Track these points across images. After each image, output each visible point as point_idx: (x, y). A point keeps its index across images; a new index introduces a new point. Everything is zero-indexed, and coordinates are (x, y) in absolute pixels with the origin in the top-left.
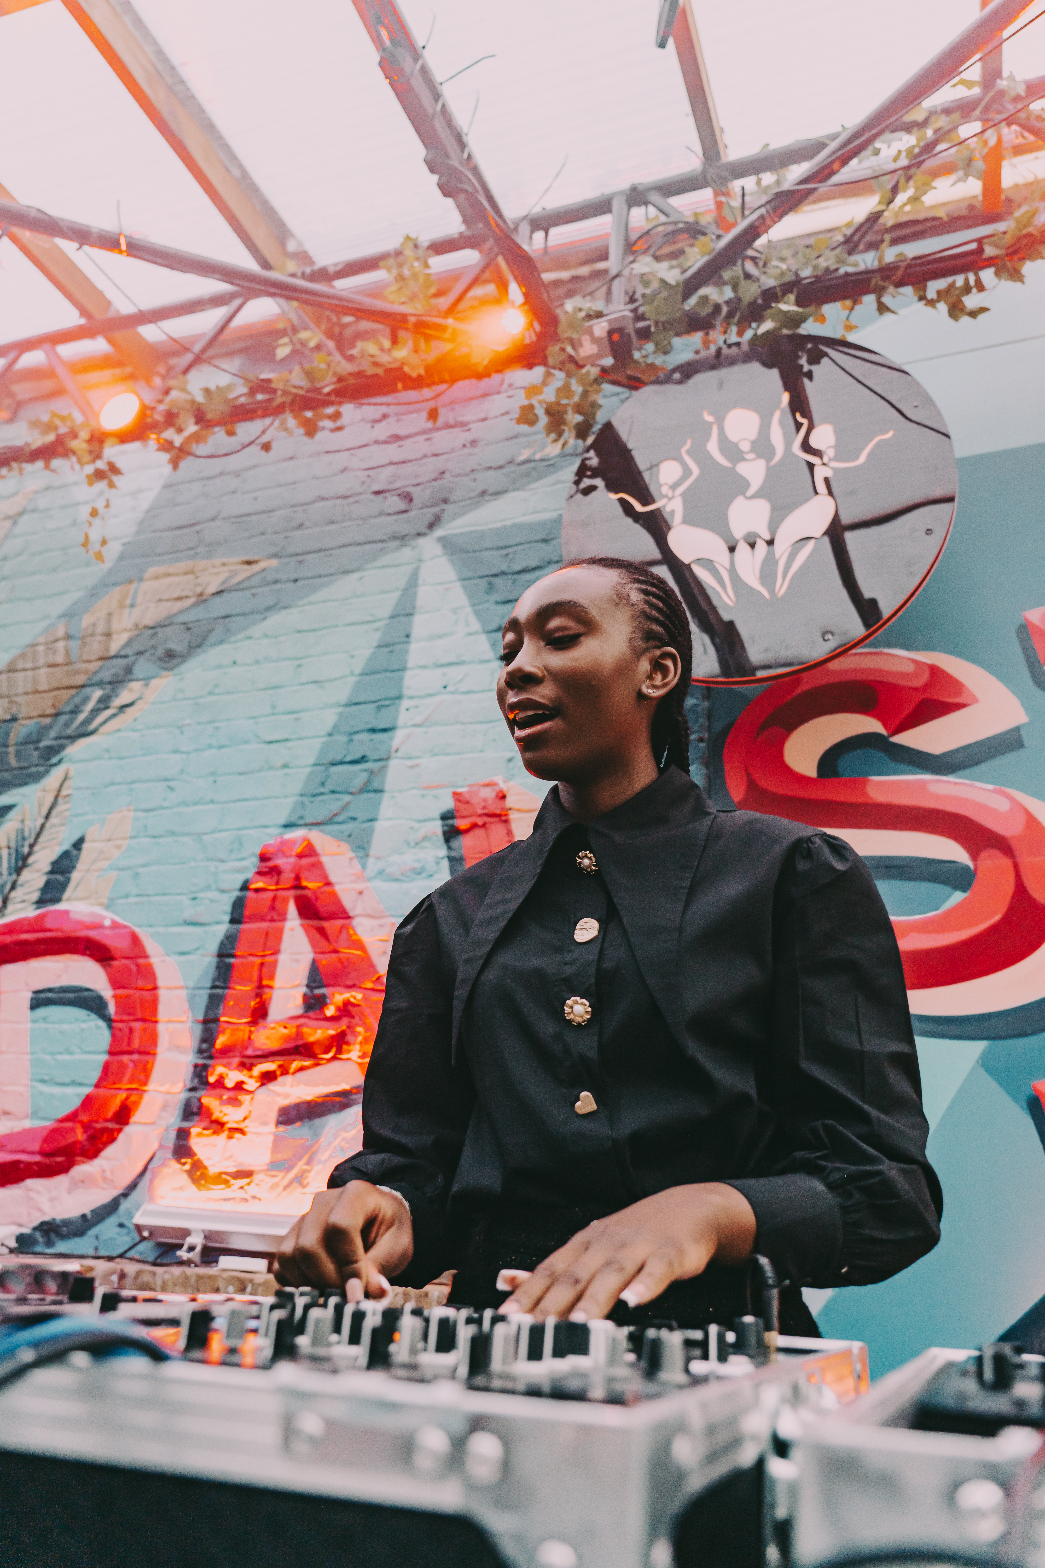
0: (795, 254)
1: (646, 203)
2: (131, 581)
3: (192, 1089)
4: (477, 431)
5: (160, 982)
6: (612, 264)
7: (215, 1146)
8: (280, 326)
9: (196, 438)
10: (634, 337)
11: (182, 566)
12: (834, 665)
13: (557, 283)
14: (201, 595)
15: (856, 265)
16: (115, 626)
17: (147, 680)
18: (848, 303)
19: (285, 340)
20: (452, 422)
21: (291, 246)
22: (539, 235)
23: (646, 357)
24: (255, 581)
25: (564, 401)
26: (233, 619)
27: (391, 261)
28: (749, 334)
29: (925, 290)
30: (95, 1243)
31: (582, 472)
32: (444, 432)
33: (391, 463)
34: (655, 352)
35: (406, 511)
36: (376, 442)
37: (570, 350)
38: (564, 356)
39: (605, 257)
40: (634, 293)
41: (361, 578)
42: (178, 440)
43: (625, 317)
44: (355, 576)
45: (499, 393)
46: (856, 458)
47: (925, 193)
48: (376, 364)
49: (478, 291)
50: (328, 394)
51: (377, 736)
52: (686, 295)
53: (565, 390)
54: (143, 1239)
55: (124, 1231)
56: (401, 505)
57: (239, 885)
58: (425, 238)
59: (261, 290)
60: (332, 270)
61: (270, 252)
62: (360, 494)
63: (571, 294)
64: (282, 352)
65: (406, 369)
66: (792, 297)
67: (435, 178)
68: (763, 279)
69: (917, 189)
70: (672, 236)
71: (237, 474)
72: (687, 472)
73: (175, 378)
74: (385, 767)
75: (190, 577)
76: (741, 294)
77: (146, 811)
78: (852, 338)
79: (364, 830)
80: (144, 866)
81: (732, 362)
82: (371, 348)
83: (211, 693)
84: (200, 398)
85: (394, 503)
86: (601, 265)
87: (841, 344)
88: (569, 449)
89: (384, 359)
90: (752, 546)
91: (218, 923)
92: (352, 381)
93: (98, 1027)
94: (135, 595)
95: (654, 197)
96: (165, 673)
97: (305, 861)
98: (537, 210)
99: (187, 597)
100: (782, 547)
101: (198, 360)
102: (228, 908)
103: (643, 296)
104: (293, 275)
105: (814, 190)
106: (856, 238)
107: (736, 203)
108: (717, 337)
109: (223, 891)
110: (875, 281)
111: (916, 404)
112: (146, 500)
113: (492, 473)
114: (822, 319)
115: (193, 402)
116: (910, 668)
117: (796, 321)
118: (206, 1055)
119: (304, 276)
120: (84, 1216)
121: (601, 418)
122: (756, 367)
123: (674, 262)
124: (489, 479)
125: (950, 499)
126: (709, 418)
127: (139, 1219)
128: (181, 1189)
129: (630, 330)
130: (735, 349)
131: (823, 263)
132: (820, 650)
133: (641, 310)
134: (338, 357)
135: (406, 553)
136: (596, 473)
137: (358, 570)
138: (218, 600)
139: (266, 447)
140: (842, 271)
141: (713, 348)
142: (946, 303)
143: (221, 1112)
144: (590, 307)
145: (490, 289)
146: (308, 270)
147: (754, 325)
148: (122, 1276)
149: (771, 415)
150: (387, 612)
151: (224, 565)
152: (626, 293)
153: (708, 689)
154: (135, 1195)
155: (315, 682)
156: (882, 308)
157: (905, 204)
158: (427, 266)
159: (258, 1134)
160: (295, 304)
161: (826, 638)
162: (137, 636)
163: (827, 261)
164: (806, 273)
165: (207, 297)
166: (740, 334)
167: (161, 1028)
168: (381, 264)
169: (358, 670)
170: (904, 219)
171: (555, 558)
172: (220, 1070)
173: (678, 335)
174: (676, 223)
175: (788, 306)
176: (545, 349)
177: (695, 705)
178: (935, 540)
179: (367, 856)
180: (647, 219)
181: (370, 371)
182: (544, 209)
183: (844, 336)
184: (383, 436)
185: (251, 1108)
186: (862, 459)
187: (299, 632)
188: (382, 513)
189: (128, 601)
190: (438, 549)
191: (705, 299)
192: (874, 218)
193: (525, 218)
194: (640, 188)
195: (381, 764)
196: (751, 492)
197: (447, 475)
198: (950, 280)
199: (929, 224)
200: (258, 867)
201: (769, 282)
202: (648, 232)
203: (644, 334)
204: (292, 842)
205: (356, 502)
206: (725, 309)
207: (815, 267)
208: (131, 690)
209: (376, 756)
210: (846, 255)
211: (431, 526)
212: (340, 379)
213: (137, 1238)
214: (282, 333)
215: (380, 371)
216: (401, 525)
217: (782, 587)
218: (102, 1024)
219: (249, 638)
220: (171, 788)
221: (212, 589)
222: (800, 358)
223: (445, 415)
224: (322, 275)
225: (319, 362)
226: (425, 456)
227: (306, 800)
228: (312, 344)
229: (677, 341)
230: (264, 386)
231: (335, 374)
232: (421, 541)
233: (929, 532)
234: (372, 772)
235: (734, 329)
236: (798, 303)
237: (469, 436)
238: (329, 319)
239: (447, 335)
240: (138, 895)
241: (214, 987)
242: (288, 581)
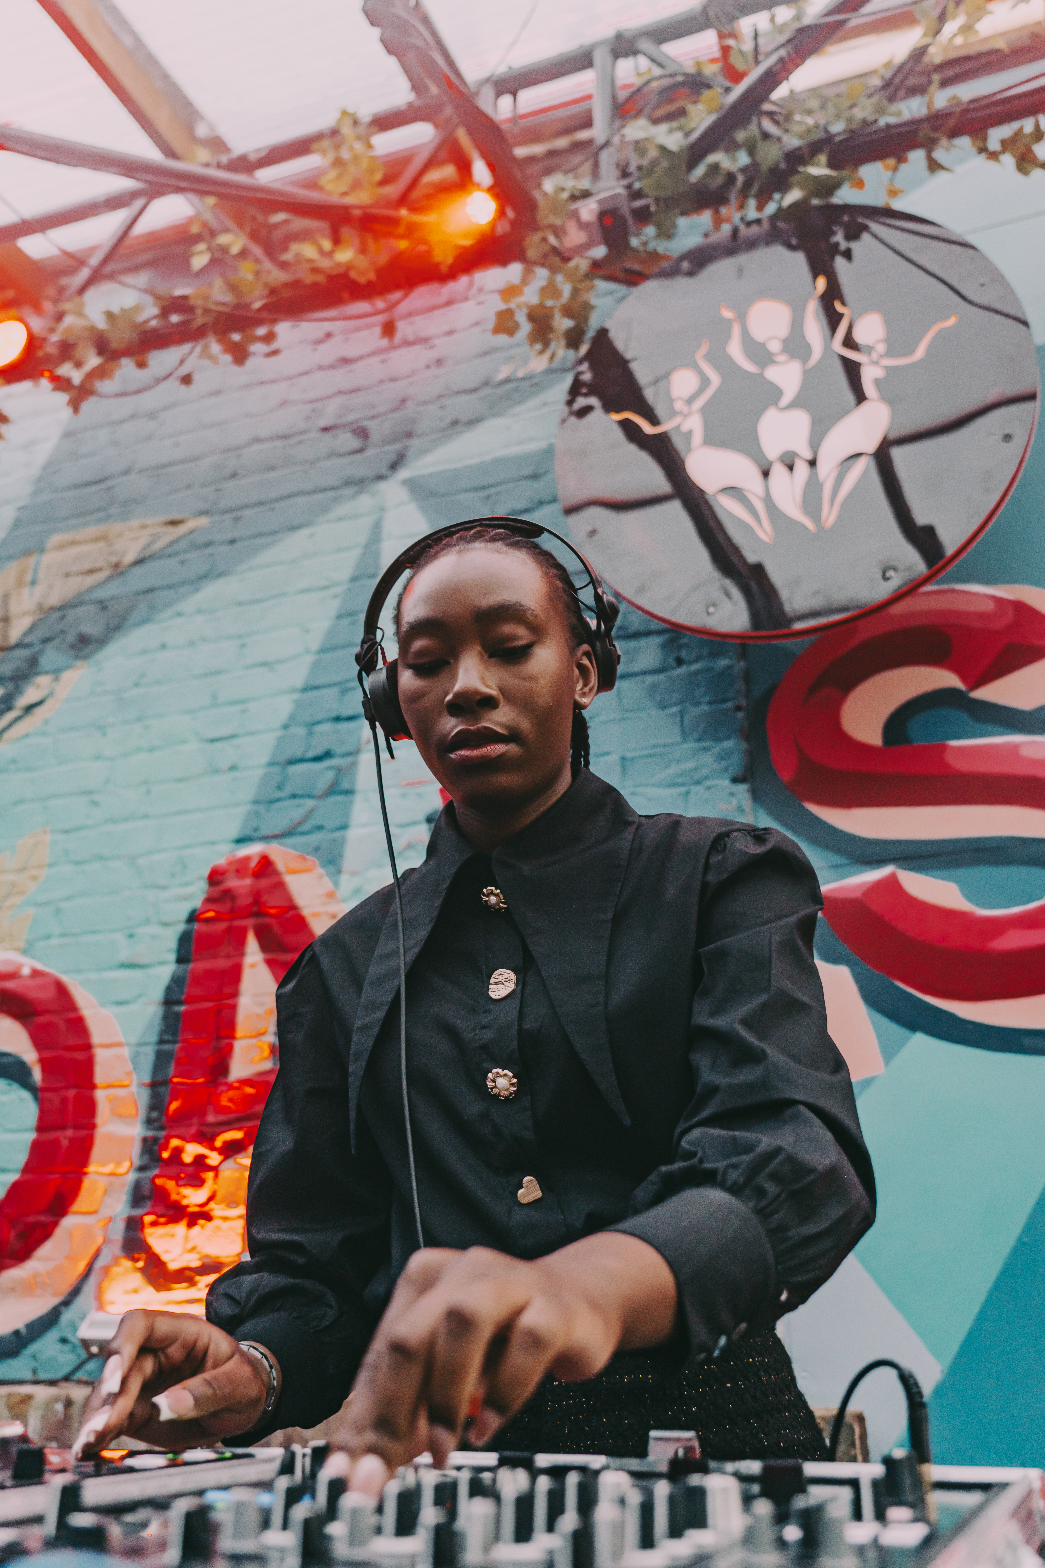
0: (823, 106)
1: (635, 52)
2: (28, 553)
3: (142, 1169)
4: (443, 347)
5: (96, 1038)
6: (598, 132)
7: (173, 1236)
8: (195, 229)
9: (100, 373)
10: (630, 221)
11: (92, 531)
12: (897, 609)
13: (531, 160)
14: (116, 566)
15: (899, 114)
16: (14, 608)
17: (57, 672)
18: (891, 162)
19: (201, 247)
20: (411, 337)
21: (201, 131)
22: (506, 101)
23: (645, 244)
24: (182, 545)
25: (550, 303)
26: (160, 593)
27: (326, 143)
28: (771, 208)
29: (985, 139)
30: (32, 1364)
31: (575, 390)
32: (403, 351)
33: (340, 393)
34: (658, 236)
35: (361, 450)
36: (321, 368)
37: (552, 240)
38: (546, 248)
39: (588, 123)
40: (627, 164)
41: (312, 536)
42: (77, 377)
43: (618, 194)
44: (304, 532)
45: (466, 299)
46: (911, 352)
47: (979, 20)
48: (315, 270)
49: (435, 176)
50: (259, 310)
51: (344, 726)
52: (692, 164)
53: (550, 290)
54: (92, 1356)
55: (67, 1348)
56: (354, 443)
57: (184, 915)
58: (366, 112)
59: (168, 186)
60: (253, 157)
61: (177, 142)
62: (305, 432)
63: (548, 171)
64: (199, 261)
65: (353, 275)
66: (823, 158)
67: (376, 32)
68: (786, 138)
69: (969, 15)
70: (670, 93)
71: (152, 415)
72: (705, 382)
73: (68, 299)
74: (354, 764)
75: (101, 545)
76: (759, 158)
77: (66, 832)
78: (899, 205)
79: (334, 841)
80: (68, 898)
81: (752, 244)
82: (308, 251)
83: (137, 685)
84: (101, 324)
85: (346, 440)
86: (583, 135)
87: (887, 214)
88: (557, 363)
89: (325, 263)
90: (791, 468)
91: (163, 963)
92: (286, 294)
93: (21, 1099)
94: (36, 571)
95: (645, 45)
96: (79, 663)
97: (264, 883)
98: (501, 70)
99: (100, 569)
100: (827, 468)
101: (96, 277)
102: (173, 944)
103: (639, 168)
104: (207, 165)
105: (842, 23)
106: (897, 80)
107: (747, 46)
108: (732, 214)
109: (165, 924)
110: (925, 132)
111: (982, 280)
112: (43, 453)
113: (463, 398)
114: (860, 184)
115: (93, 329)
116: (990, 606)
117: (828, 187)
118: (156, 1124)
119: (219, 166)
120: (17, 1333)
121: (594, 322)
122: (778, 251)
123: (675, 124)
124: (462, 406)
125: (1031, 397)
126: (728, 314)
127: (86, 1332)
128: (135, 1291)
129: (625, 211)
130: (755, 229)
131: (859, 114)
132: (882, 591)
133: (637, 186)
134: (268, 265)
135: (365, 501)
136: (593, 389)
137: (308, 524)
138: (138, 570)
139: (187, 380)
140: (882, 122)
141: (726, 228)
142: (1013, 155)
143: (178, 1194)
144: (574, 186)
145: (448, 172)
146: (224, 159)
147: (777, 196)
148: (68, 1403)
149: (804, 308)
150: (346, 573)
151: (143, 527)
152: (618, 165)
153: (744, 646)
154: (79, 1303)
155: (264, 664)
156: (934, 166)
157: (955, 35)
158: (370, 146)
159: (225, 1219)
160: (211, 200)
161: (888, 575)
162: (41, 620)
163: (863, 112)
164: (838, 128)
165: (102, 199)
166: (760, 208)
167: (100, 1095)
168: (315, 146)
169: (315, 646)
170: (953, 55)
171: (546, 497)
172: (175, 1142)
173: (685, 213)
174: (672, 75)
175: (819, 169)
176: (521, 240)
177: (729, 667)
178: (1015, 448)
179: (339, 871)
180: (639, 74)
181: (309, 279)
182: (510, 68)
183: (887, 204)
184: (329, 360)
185: (215, 1187)
186: (920, 352)
187: (240, 604)
188: (333, 454)
189: (28, 578)
190: (403, 494)
191: (715, 168)
192: (919, 53)
193: (487, 80)
194: (628, 35)
195: (349, 759)
196: (785, 401)
197: (409, 404)
198: (1015, 125)
199: (984, 60)
200: (208, 893)
201: (792, 142)
202: (639, 90)
203: (643, 216)
204: (247, 859)
205: (301, 442)
206: (740, 179)
207: (850, 120)
208: (38, 686)
209: (344, 749)
210: (885, 103)
211: (394, 466)
212: (273, 291)
213: (84, 1355)
214: (197, 239)
215: (320, 279)
216: (357, 467)
217: (830, 515)
218: (26, 1095)
219: (179, 614)
220: (95, 803)
221: (129, 558)
222: (834, 233)
223: (404, 329)
224: (244, 164)
225: (246, 272)
226: (381, 381)
227: (261, 808)
228: (235, 250)
229: (683, 222)
230: (180, 305)
231: (266, 285)
232: (382, 485)
233: (1007, 437)
234: (339, 770)
235: (752, 203)
236: (831, 165)
237: (432, 354)
238: (254, 219)
239: (401, 230)
240: (62, 935)
241: (161, 1042)
242: (223, 542)
